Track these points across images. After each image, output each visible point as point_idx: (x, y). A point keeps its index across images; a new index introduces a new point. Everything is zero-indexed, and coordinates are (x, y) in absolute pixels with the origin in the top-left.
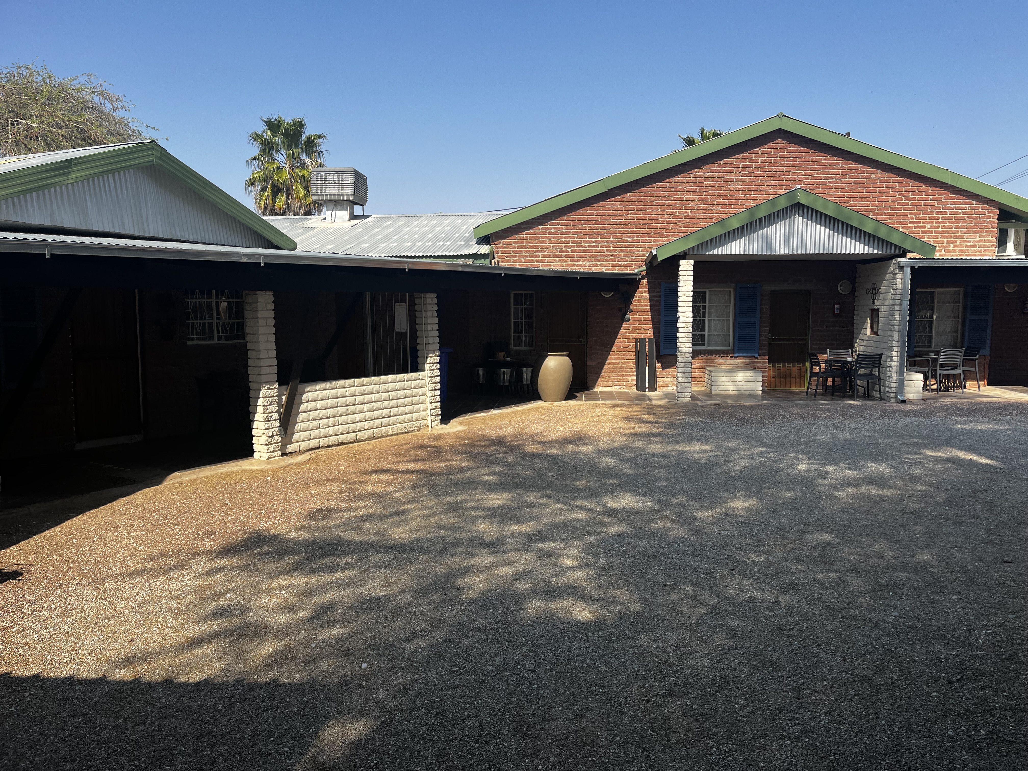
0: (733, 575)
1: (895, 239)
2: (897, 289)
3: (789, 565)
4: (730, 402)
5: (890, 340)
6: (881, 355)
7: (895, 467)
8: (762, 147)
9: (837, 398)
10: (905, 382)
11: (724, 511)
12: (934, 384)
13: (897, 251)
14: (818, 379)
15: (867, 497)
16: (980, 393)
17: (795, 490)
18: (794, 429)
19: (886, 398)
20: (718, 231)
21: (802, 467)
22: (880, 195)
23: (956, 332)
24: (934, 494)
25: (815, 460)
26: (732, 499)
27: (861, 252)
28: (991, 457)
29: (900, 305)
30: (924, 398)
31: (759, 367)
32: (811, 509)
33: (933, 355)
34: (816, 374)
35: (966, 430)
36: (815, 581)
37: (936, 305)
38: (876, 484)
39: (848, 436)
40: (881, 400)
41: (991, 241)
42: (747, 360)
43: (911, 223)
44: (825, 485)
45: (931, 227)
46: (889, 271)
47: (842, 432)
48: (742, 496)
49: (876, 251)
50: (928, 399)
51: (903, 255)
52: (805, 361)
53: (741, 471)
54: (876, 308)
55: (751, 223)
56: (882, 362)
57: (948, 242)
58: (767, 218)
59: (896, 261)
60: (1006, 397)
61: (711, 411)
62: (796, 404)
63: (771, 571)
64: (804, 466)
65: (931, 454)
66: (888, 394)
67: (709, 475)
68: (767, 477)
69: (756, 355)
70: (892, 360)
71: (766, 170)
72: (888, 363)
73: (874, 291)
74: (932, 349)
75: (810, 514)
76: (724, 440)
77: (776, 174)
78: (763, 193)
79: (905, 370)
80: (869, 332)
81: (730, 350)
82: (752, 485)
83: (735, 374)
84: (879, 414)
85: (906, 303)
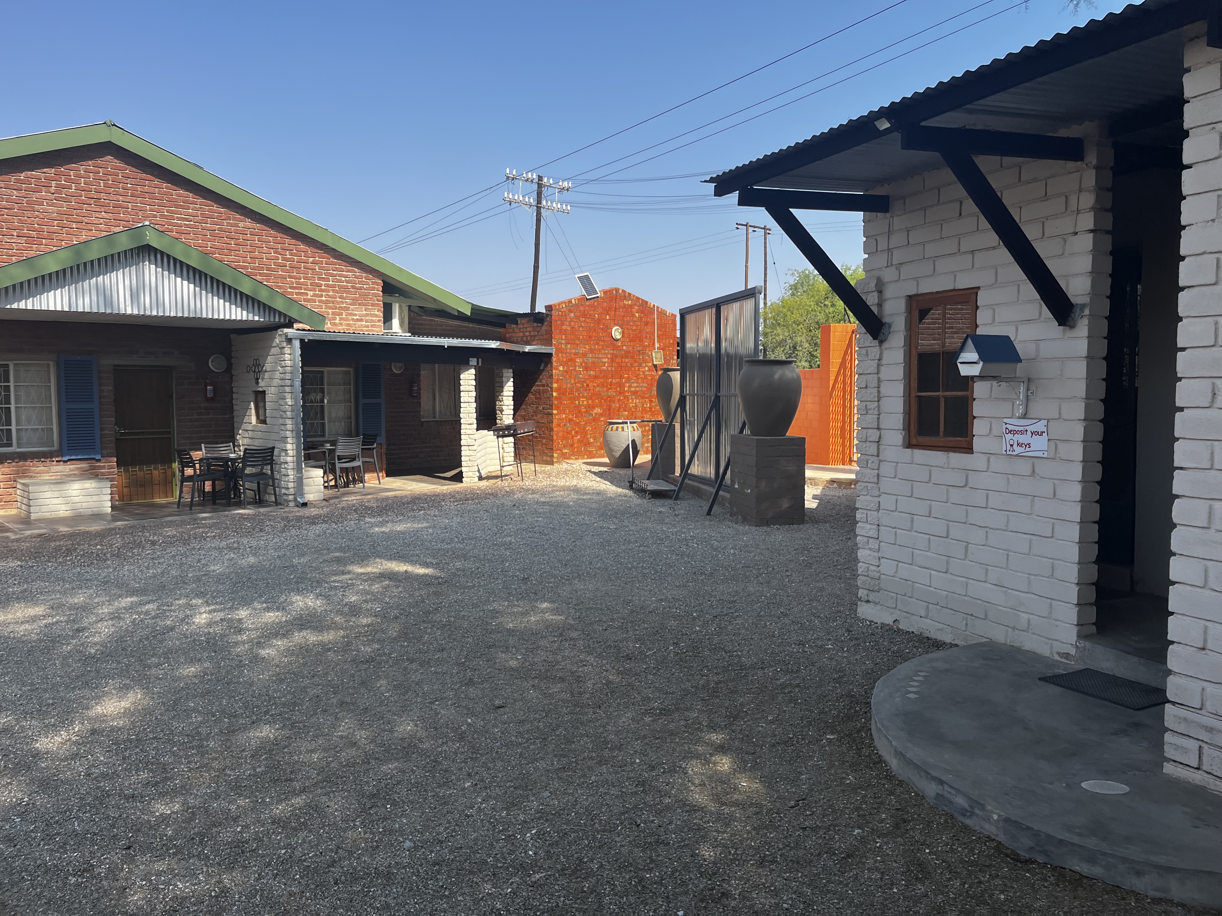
0: (131, 859)
1: (279, 304)
2: (286, 366)
3: (224, 804)
4: (63, 529)
5: (282, 430)
6: (273, 448)
7: (327, 597)
8: (84, 163)
9: (221, 508)
10: (304, 481)
11: (89, 727)
12: (332, 480)
13: (282, 320)
14: (194, 485)
15: (304, 650)
16: (381, 486)
17: (199, 660)
18: (174, 561)
19: (282, 502)
20: (22, 274)
21: (201, 619)
22: (252, 250)
23: (350, 418)
24: (384, 626)
25: (216, 603)
26: (98, 698)
27: (239, 318)
28: (426, 565)
29: (291, 386)
30: (326, 497)
31: (103, 474)
32: (232, 687)
33: (328, 446)
34: (190, 478)
35: (386, 533)
36: (273, 822)
37: (326, 387)
38: (310, 626)
39: (252, 560)
40: (277, 505)
41: (377, 316)
42: (84, 465)
43: (291, 288)
44: (244, 643)
45: (315, 295)
46: (274, 344)
47: (243, 555)
48: (114, 689)
49: (256, 318)
50: (330, 499)
51: (290, 325)
52: (171, 461)
53: (103, 644)
54: (261, 389)
55: (78, 266)
56: (274, 458)
57: (333, 313)
58: (103, 262)
59: (282, 332)
60: (409, 488)
61: (34, 548)
62: (166, 522)
63: (197, 826)
64: (204, 616)
65: (360, 570)
66: (285, 497)
67: (49, 660)
68: (150, 646)
69: (98, 457)
70: (287, 455)
71: (92, 196)
72: (282, 459)
73: (257, 369)
74: (326, 439)
75: (234, 697)
76: (64, 593)
77: (109, 204)
78: (90, 228)
79: (303, 466)
80: (254, 419)
81: (55, 451)
82: (128, 666)
83: (66, 486)
84: (282, 525)
85: (298, 383)
